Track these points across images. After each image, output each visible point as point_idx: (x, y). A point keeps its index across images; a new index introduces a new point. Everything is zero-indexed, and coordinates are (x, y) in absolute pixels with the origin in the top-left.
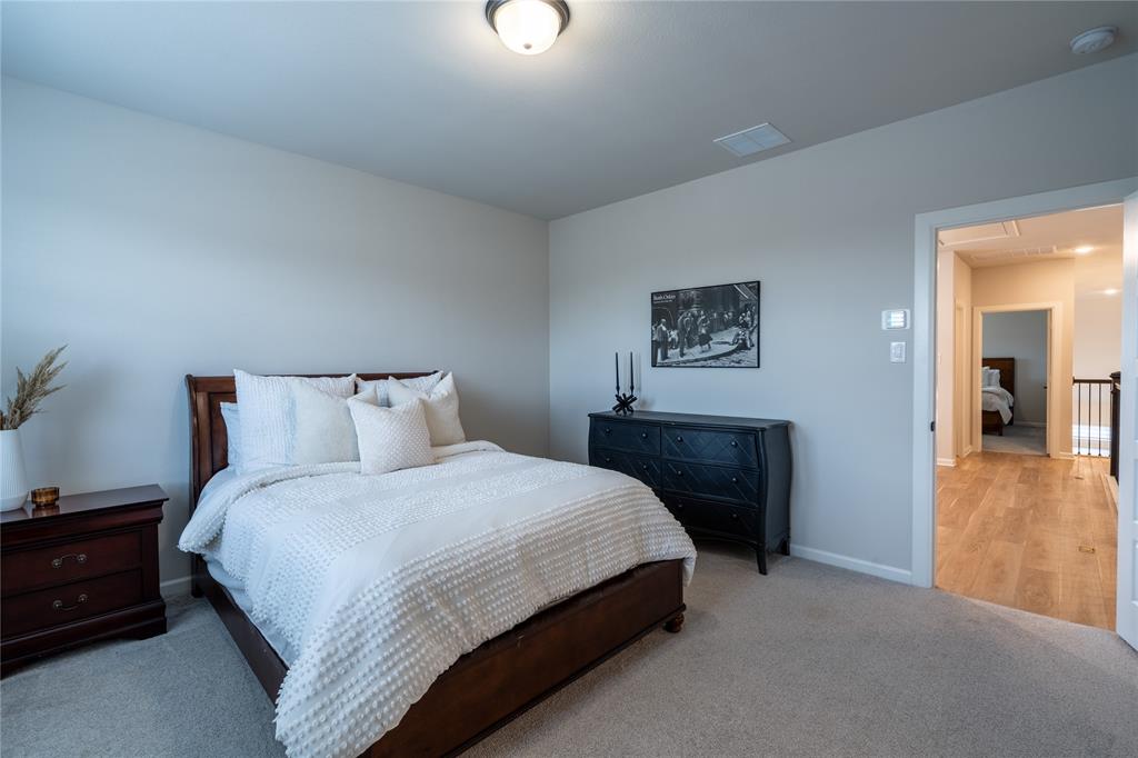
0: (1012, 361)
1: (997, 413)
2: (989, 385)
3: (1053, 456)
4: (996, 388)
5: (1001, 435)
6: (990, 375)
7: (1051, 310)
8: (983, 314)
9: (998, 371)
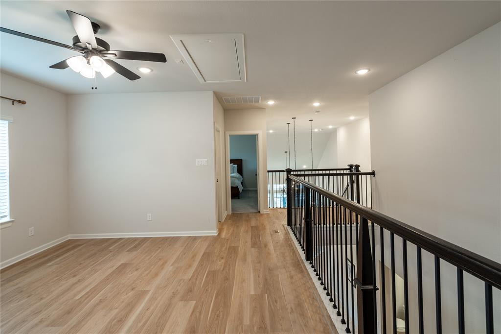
0: (241, 160)
1: (237, 187)
2: (234, 172)
3: (261, 212)
4: (236, 174)
5: (239, 198)
6: (234, 167)
7: (258, 135)
8: (230, 136)
9: (236, 165)
